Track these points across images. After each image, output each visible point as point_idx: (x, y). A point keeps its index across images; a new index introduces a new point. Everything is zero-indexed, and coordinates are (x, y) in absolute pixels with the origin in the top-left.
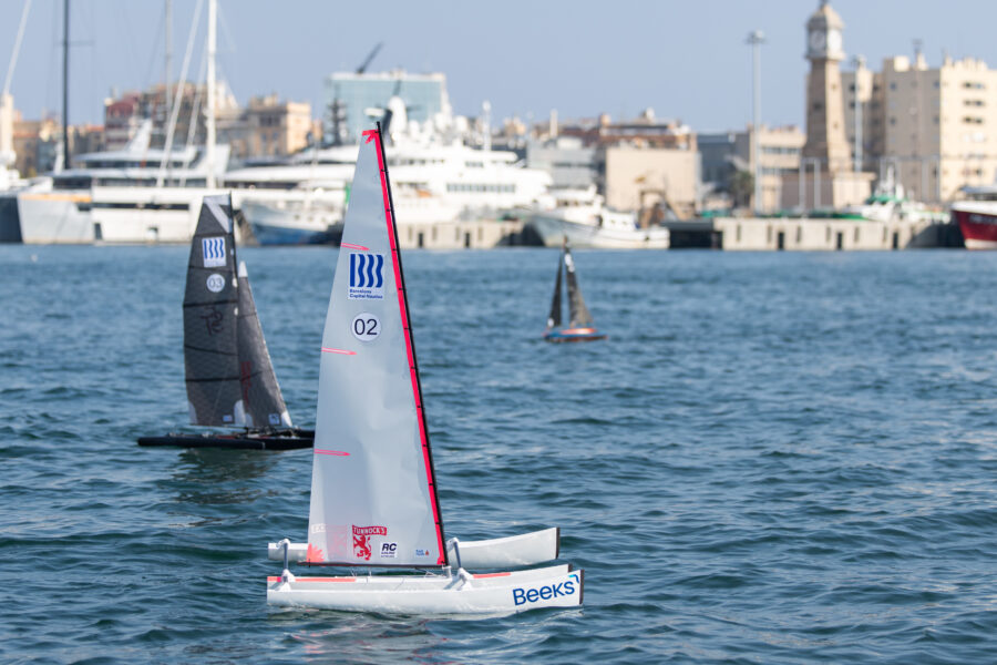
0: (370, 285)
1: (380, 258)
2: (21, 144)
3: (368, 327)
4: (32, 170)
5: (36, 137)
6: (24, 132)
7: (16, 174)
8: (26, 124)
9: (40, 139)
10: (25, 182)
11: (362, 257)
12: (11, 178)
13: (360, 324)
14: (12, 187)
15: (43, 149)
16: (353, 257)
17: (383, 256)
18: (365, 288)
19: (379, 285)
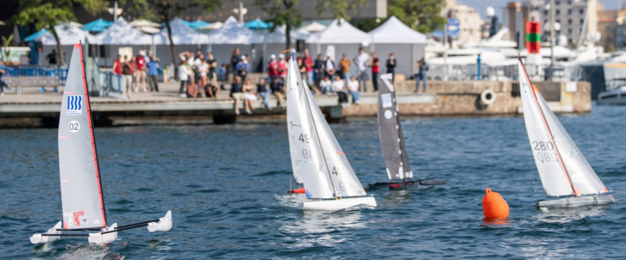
0: (76, 109)
1: (80, 97)
2: (603, 27)
3: (75, 126)
4: (611, 46)
5: (614, 22)
6: (605, 18)
7: (601, 49)
8: (606, 12)
9: (617, 23)
10: (608, 55)
11: (73, 97)
12: (597, 52)
13: (71, 126)
14: (598, 58)
15: (619, 30)
16: (69, 97)
17: (82, 96)
18: (74, 110)
19: (79, 109)
